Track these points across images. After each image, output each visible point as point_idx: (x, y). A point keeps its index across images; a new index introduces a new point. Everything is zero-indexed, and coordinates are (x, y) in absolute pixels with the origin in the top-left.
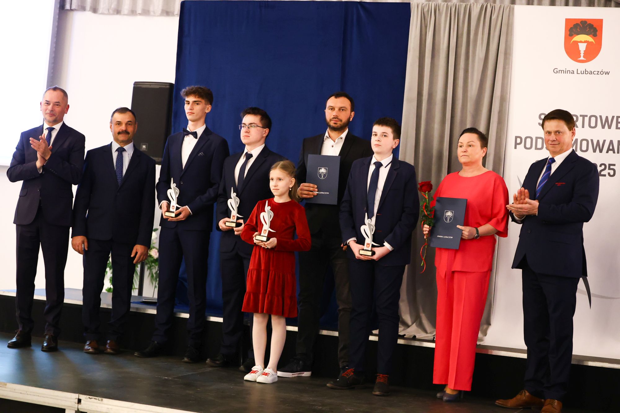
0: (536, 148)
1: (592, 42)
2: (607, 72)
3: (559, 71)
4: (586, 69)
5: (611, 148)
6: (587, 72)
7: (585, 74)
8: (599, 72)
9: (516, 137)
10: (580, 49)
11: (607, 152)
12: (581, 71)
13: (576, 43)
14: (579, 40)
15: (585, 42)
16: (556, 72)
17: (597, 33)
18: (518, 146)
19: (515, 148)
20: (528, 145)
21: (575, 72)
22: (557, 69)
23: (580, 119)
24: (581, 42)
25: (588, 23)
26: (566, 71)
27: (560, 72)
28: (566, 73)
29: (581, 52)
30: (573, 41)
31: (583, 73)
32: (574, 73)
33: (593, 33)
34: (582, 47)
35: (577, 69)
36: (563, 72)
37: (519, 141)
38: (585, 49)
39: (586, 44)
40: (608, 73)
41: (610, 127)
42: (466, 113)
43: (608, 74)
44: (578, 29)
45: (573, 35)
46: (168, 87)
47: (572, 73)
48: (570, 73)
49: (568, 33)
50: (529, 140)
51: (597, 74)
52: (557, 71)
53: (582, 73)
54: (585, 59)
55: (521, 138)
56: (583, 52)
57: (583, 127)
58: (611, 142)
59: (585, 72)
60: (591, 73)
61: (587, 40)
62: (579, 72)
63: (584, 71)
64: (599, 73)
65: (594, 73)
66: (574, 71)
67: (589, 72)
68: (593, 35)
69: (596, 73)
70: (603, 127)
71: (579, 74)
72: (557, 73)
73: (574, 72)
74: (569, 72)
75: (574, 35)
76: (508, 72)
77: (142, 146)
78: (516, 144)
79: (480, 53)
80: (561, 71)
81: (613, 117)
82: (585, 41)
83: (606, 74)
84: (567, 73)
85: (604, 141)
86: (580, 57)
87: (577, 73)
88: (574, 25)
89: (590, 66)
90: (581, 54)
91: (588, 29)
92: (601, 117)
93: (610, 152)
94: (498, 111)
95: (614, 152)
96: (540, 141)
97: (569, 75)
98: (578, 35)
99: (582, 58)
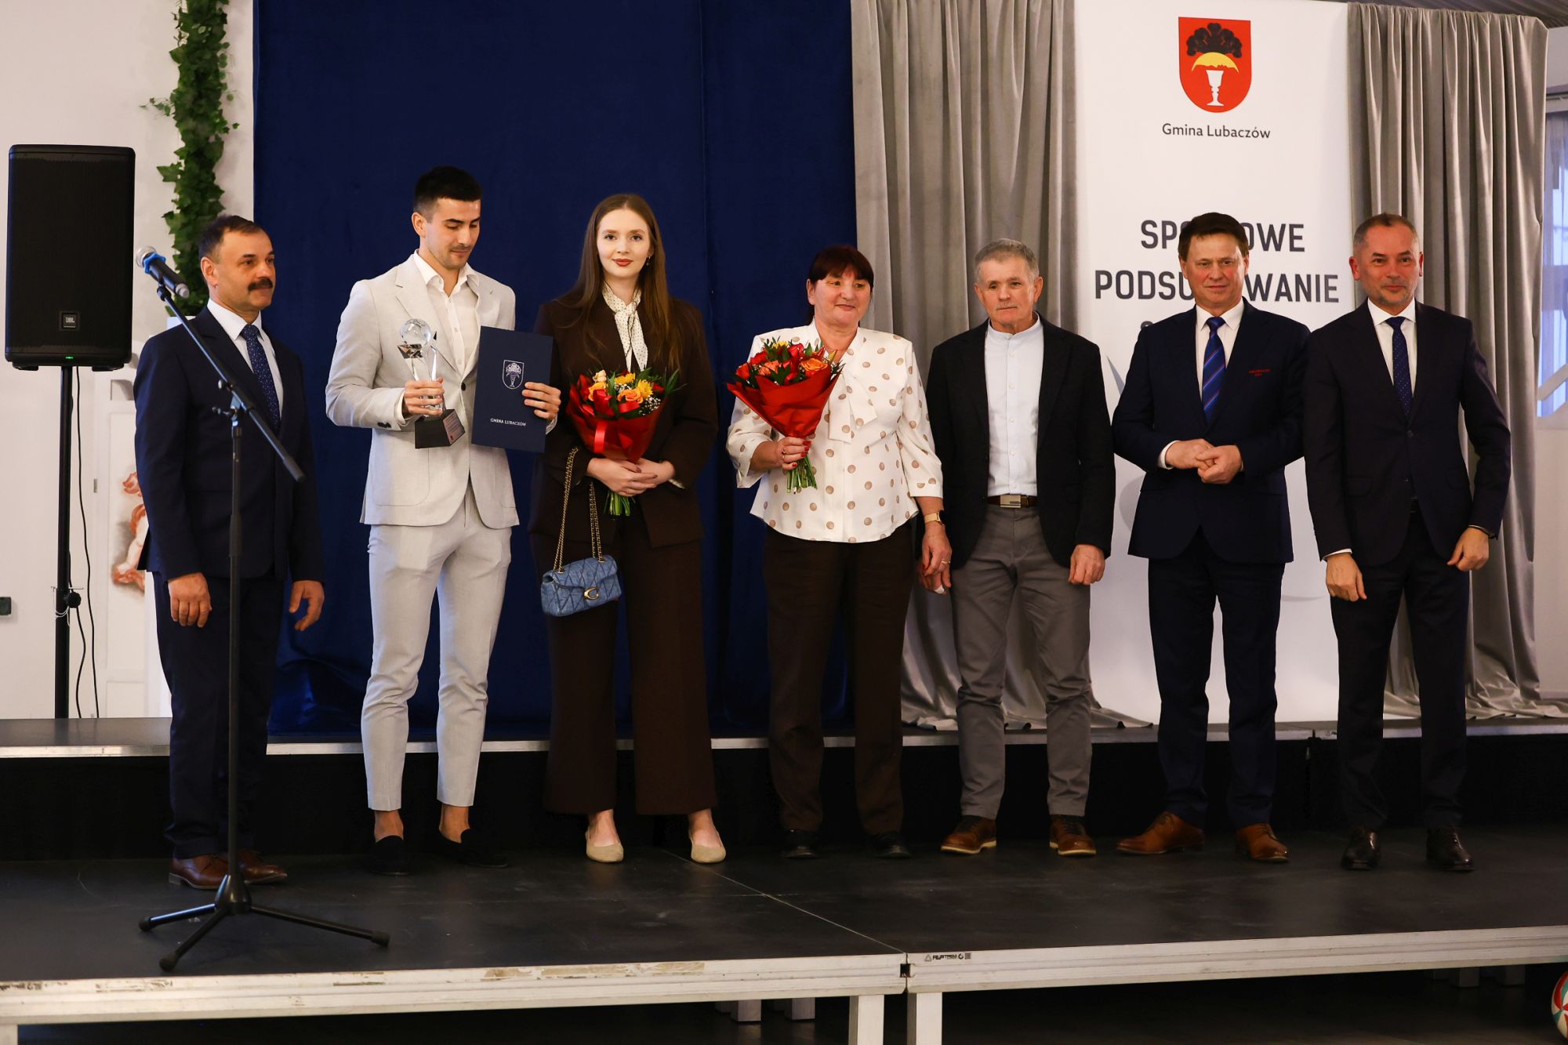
0: (1141, 296)
1: (1233, 69)
2: (1265, 133)
3: (1174, 129)
4: (1224, 126)
5: (1283, 290)
6: (1226, 133)
7: (1224, 135)
8: (1249, 131)
9: (1099, 273)
10: (1211, 83)
11: (1277, 299)
12: (1216, 130)
13: (1203, 70)
14: (1208, 65)
15: (1220, 68)
16: (1168, 132)
17: (1242, 50)
18: (1103, 292)
19: (1098, 296)
20: (1125, 290)
21: (1205, 132)
22: (1170, 125)
24: (1212, 68)
25: (1223, 27)
26: (1186, 129)
27: (1176, 130)
28: (1186, 134)
29: (1213, 90)
30: (1197, 66)
31: (1220, 135)
32: (1202, 135)
33: (1233, 51)
34: (1215, 79)
35: (1208, 126)
36: (1180, 130)
37: (1104, 280)
38: (1219, 84)
39: (1221, 72)
40: (1266, 135)
41: (1278, 247)
43: (1267, 137)
44: (1204, 41)
45: (1195, 52)
48: (1195, 134)
49: (1186, 48)
50: (1125, 279)
51: (1247, 136)
52: (1170, 130)
53: (1218, 133)
54: (1222, 105)
55: (1108, 274)
56: (1218, 90)
58: (1283, 278)
59: (1224, 132)
60: (1235, 134)
61: (1224, 65)
62: (1212, 132)
63: (1220, 130)
64: (1250, 134)
65: (1241, 134)
66: (1201, 130)
67: (1231, 132)
68: (1234, 54)
69: (1244, 134)
70: (1266, 247)
71: (1213, 135)
72: (1171, 133)
73: (1201, 132)
74: (1192, 131)
75: (1197, 53)
76: (1073, 131)
77: (63, 320)
78: (1099, 288)
79: (1014, 88)
80: (1178, 129)
81: (1283, 226)
82: (1219, 66)
83: (1263, 136)
84: (1190, 134)
85: (1270, 276)
86: (1212, 100)
87: (1209, 135)
88: (1196, 31)
89: (1232, 118)
90: (1213, 94)
91: (1224, 41)
92: (1259, 226)
93: (1282, 298)
94: (1062, 217)
95: (1290, 299)
96: (1146, 279)
97: (1193, 138)
98: (1205, 52)
99: (1215, 103)
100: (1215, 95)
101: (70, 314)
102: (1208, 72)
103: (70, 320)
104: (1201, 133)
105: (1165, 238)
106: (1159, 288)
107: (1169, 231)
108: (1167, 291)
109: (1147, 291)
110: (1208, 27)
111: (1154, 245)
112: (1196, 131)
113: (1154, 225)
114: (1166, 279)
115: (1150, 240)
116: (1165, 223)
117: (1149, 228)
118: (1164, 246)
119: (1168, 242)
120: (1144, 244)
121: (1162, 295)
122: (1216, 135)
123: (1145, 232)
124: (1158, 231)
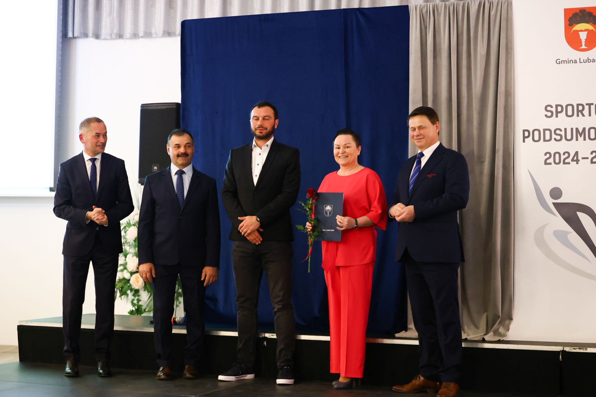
0: (545, 140)
1: (593, 31)
3: (562, 61)
4: (588, 58)
7: (588, 62)
9: (524, 131)
10: (581, 38)
12: (584, 60)
13: (577, 32)
14: (579, 29)
15: (586, 30)
18: (526, 139)
19: (524, 141)
20: (536, 138)
21: (578, 61)
22: (560, 59)
23: (587, 108)
24: (581, 31)
26: (568, 61)
27: (563, 62)
28: (568, 63)
29: (582, 41)
30: (574, 31)
31: (586, 62)
32: (576, 63)
33: (592, 22)
34: (583, 36)
35: (580, 58)
36: (565, 62)
37: (526, 134)
38: (585, 38)
39: (586, 32)
42: (472, 111)
44: (577, 18)
45: (573, 25)
46: (174, 107)
47: (575, 62)
48: (572, 63)
49: (568, 23)
50: (536, 133)
52: (560, 62)
53: (585, 61)
54: (587, 48)
55: (529, 131)
56: (585, 41)
57: (590, 115)
59: (588, 60)
60: (594, 61)
61: (588, 29)
63: (586, 60)
66: (576, 61)
67: (592, 60)
71: (582, 62)
72: (560, 63)
74: (571, 61)
76: (511, 66)
77: (153, 168)
78: (524, 138)
79: (481, 50)
80: (564, 61)
82: (585, 29)
84: (570, 63)
86: (582, 46)
87: (580, 62)
88: (573, 14)
89: (592, 54)
90: (582, 43)
91: (588, 18)
94: (504, 106)
96: (547, 133)
97: (572, 65)
98: (578, 24)
99: (584, 47)
100: (583, 43)
101: (155, 166)
102: (580, 33)
103: (156, 168)
104: (576, 62)
105: (557, 112)
106: (554, 136)
107: (559, 109)
108: (558, 138)
109: (548, 137)
110: (579, 12)
111: (552, 116)
112: (574, 61)
113: (552, 107)
114: (558, 132)
115: (549, 114)
116: (557, 106)
117: (549, 108)
118: (557, 116)
119: (559, 114)
120: (546, 116)
121: (555, 139)
122: (584, 62)
123: (546, 110)
124: (554, 110)
